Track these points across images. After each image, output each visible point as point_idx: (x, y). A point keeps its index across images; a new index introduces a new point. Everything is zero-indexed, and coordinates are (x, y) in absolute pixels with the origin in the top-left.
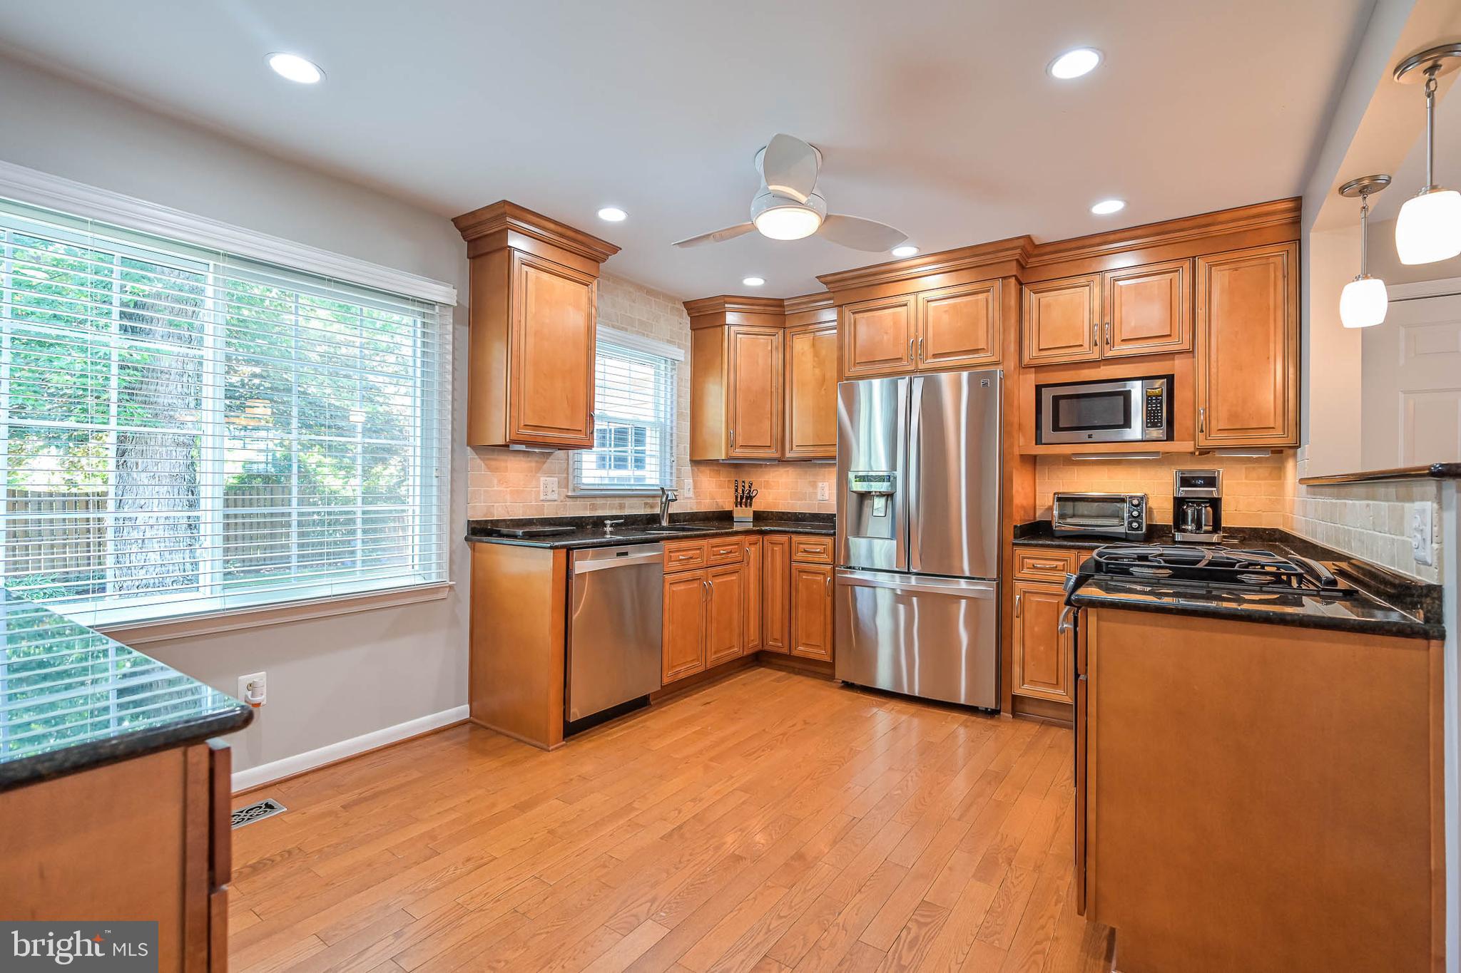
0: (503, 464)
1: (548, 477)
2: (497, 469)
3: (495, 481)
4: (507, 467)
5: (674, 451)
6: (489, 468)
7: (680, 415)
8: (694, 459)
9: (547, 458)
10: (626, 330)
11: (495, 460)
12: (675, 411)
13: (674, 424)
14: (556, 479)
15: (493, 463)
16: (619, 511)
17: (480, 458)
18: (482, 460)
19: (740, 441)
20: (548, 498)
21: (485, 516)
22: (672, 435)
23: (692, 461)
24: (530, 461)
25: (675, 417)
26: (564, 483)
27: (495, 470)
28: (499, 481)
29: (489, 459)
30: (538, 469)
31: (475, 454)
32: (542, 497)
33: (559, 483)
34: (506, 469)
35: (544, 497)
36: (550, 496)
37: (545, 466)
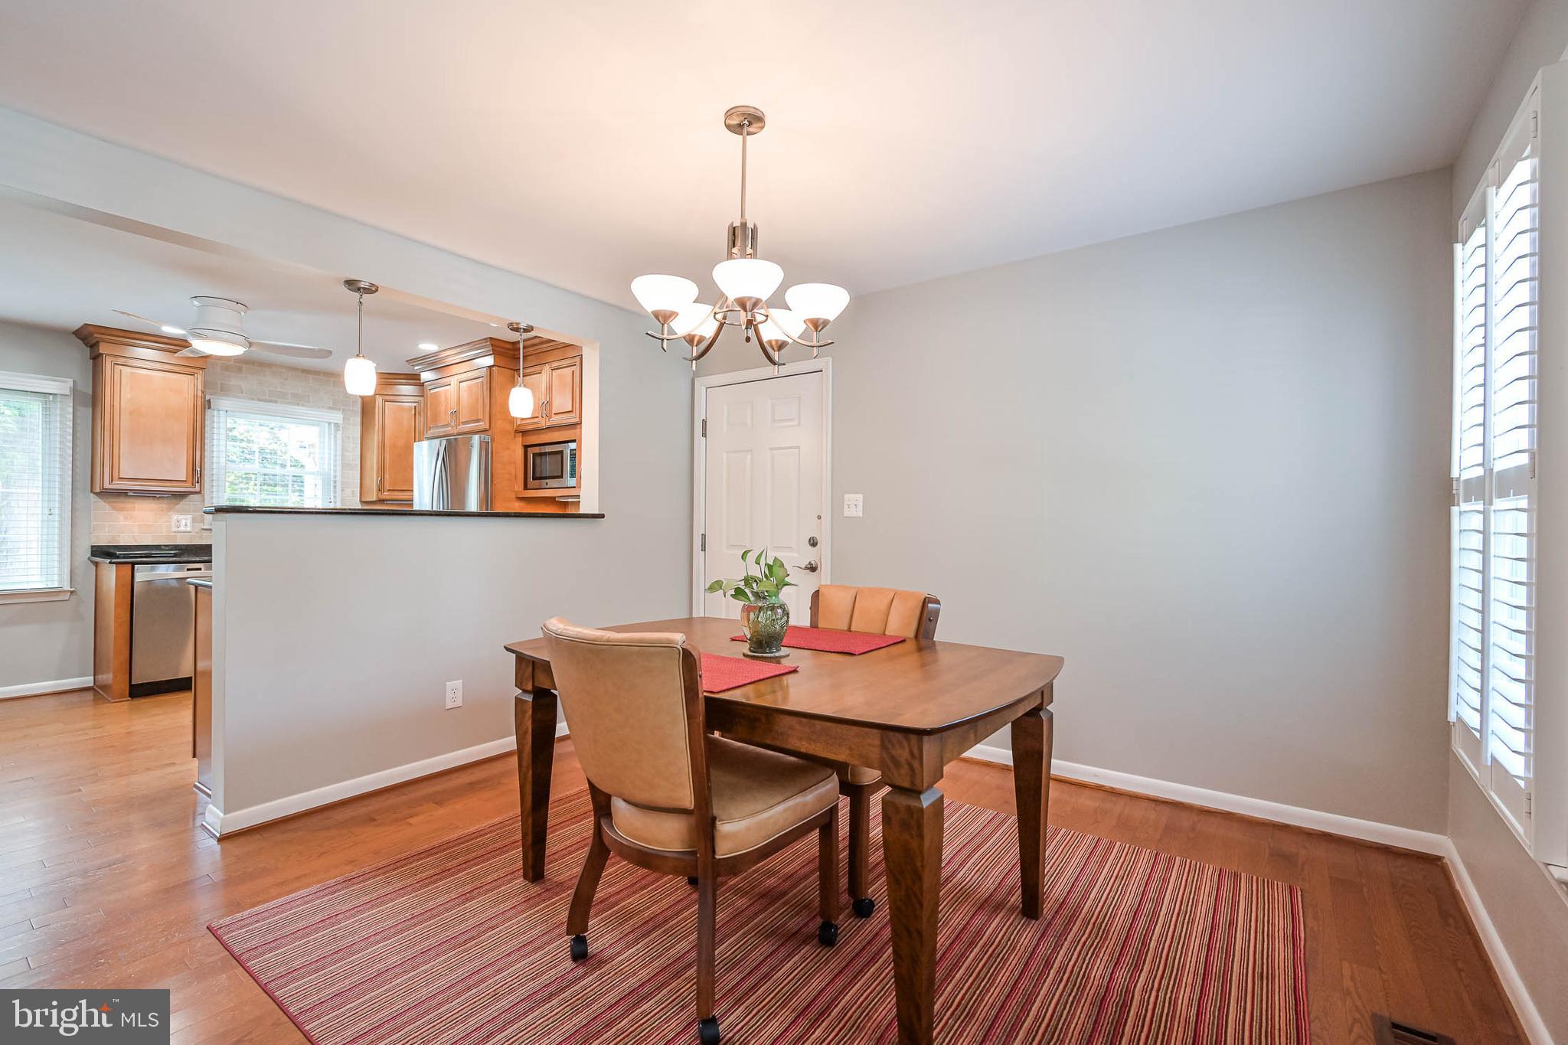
1: (180, 514)
2: (125, 509)
3: (122, 518)
4: (134, 507)
5: (337, 495)
6: (114, 509)
7: (345, 466)
8: (363, 500)
9: (180, 501)
10: (276, 402)
11: (121, 502)
12: (339, 462)
13: (338, 473)
14: (190, 515)
15: (115, 504)
17: (104, 501)
19: (387, 487)
20: (180, 530)
22: (335, 482)
23: (361, 501)
24: (160, 504)
25: (339, 468)
26: (199, 519)
27: (122, 509)
28: (125, 518)
29: (113, 502)
30: (169, 510)
31: (97, 497)
32: (174, 529)
33: (194, 520)
34: (133, 509)
35: (177, 529)
36: (182, 528)
37: (178, 507)
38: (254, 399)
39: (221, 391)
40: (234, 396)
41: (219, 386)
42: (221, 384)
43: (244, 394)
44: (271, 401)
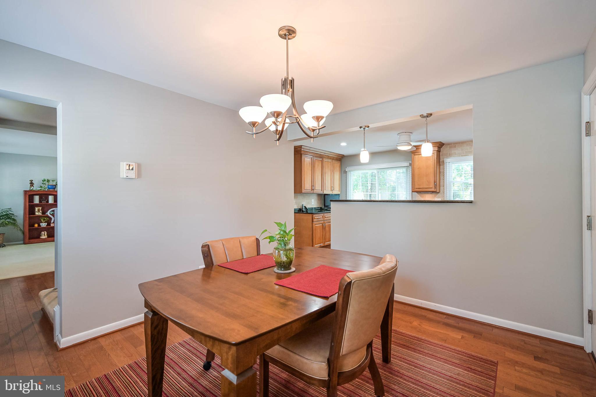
30: (435, 197)
37: (437, 196)
38: (460, 156)
39: (449, 155)
40: (454, 157)
41: (448, 154)
42: (449, 153)
43: (457, 155)
44: (466, 155)
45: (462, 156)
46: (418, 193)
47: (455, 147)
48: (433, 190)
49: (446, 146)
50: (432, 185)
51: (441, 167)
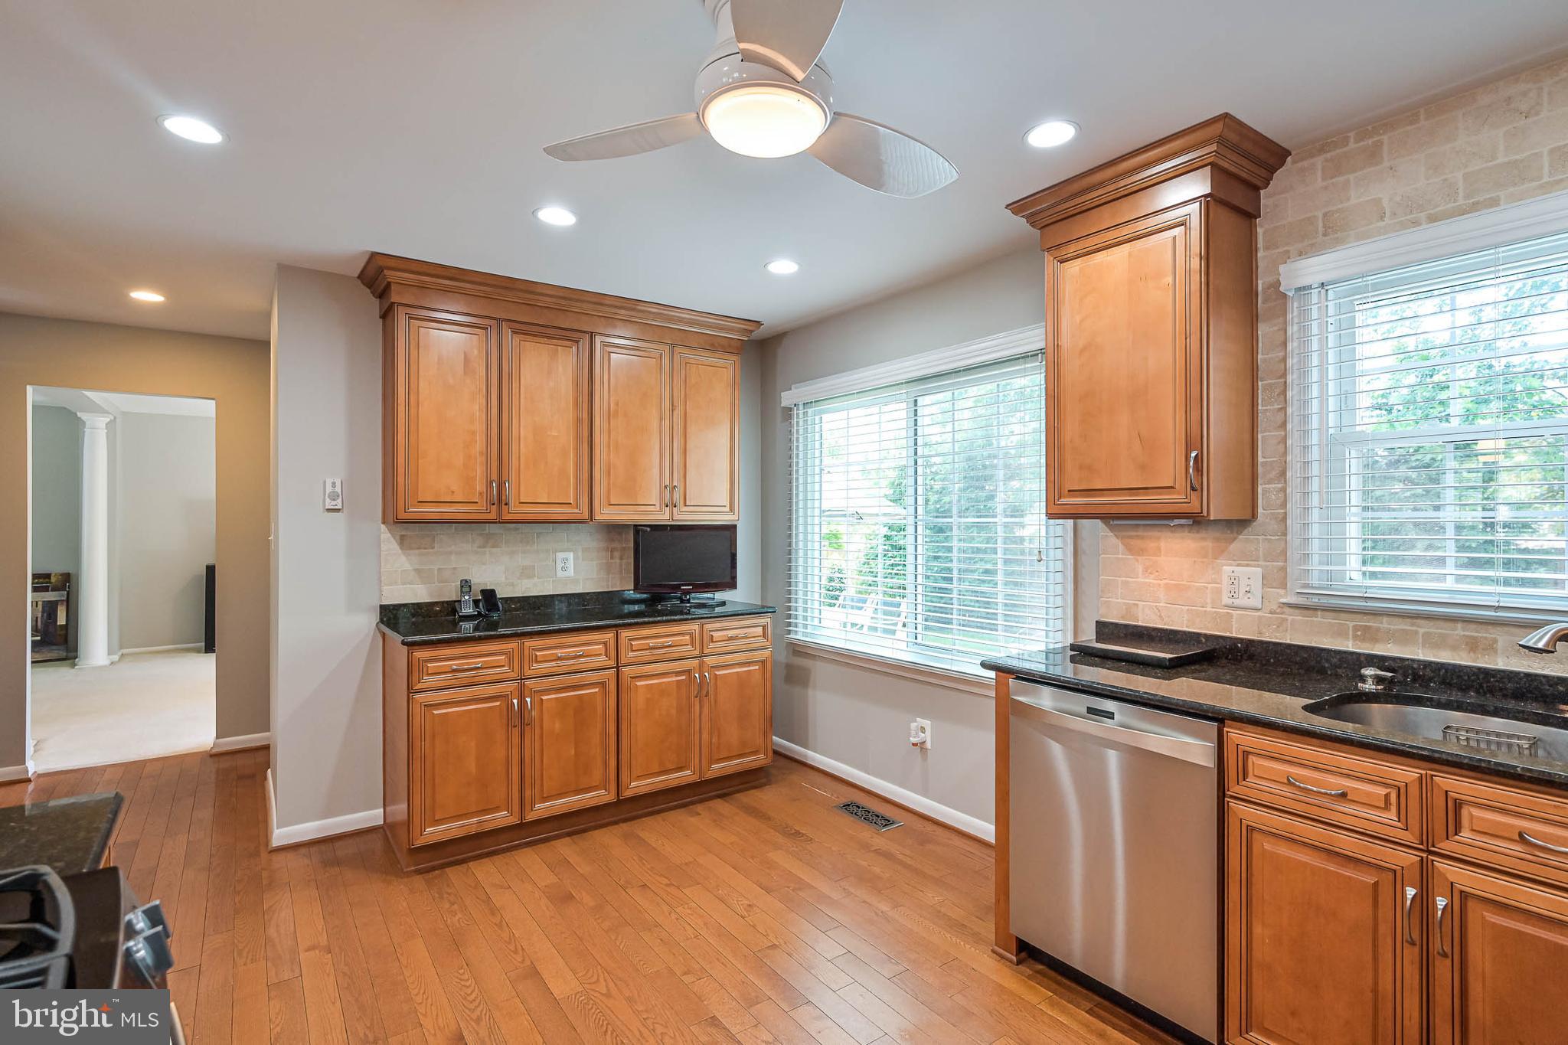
0: (1152, 545)
1: (1238, 565)
2: (1142, 550)
3: (1140, 569)
4: (1159, 549)
6: (1130, 550)
9: (1239, 533)
11: (1142, 538)
14: (1259, 570)
15: (1133, 542)
16: (1464, 654)
17: (1116, 535)
18: (1118, 538)
20: (1237, 602)
21: (1123, 618)
24: (1204, 539)
26: (1277, 579)
27: (1141, 552)
28: (1146, 569)
29: (1130, 537)
30: (1218, 553)
31: (1108, 530)
32: (1226, 599)
33: (1265, 580)
34: (1158, 552)
35: (1229, 601)
36: (1242, 601)
37: (1235, 547)
39: (1322, 232)
42: (1327, 214)
45: (1433, 219)
46: (1112, 528)
47: (1373, 155)
48: (1176, 500)
49: (1300, 165)
50: (1170, 469)
51: (1263, 329)
